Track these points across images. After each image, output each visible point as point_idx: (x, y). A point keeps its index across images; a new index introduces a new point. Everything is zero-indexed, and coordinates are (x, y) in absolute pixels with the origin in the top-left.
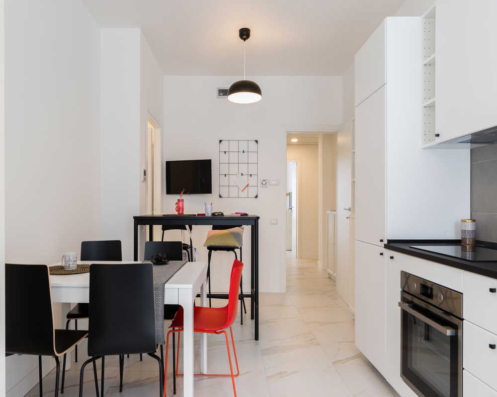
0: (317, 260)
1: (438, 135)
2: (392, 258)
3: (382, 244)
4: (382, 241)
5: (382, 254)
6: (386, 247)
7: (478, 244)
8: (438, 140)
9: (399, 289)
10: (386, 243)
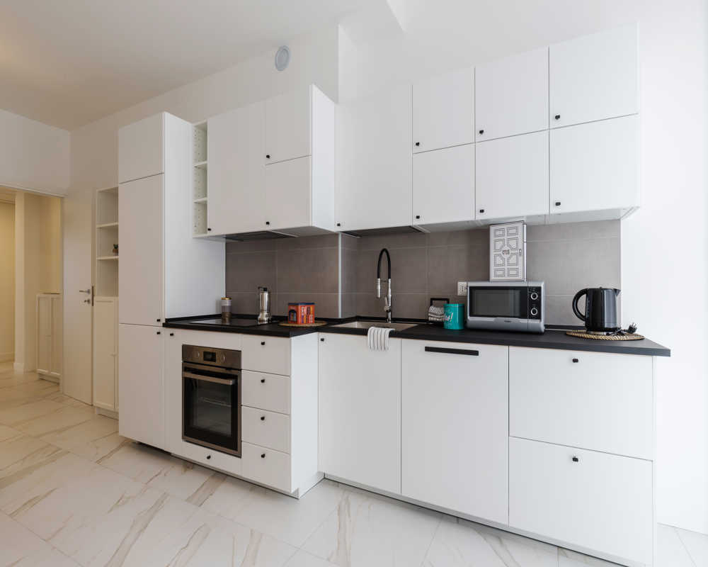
0: (14, 360)
1: (209, 230)
2: (172, 335)
3: (160, 324)
4: (159, 320)
5: (158, 333)
6: (165, 325)
7: (233, 316)
8: (209, 233)
9: (180, 361)
10: (164, 322)
